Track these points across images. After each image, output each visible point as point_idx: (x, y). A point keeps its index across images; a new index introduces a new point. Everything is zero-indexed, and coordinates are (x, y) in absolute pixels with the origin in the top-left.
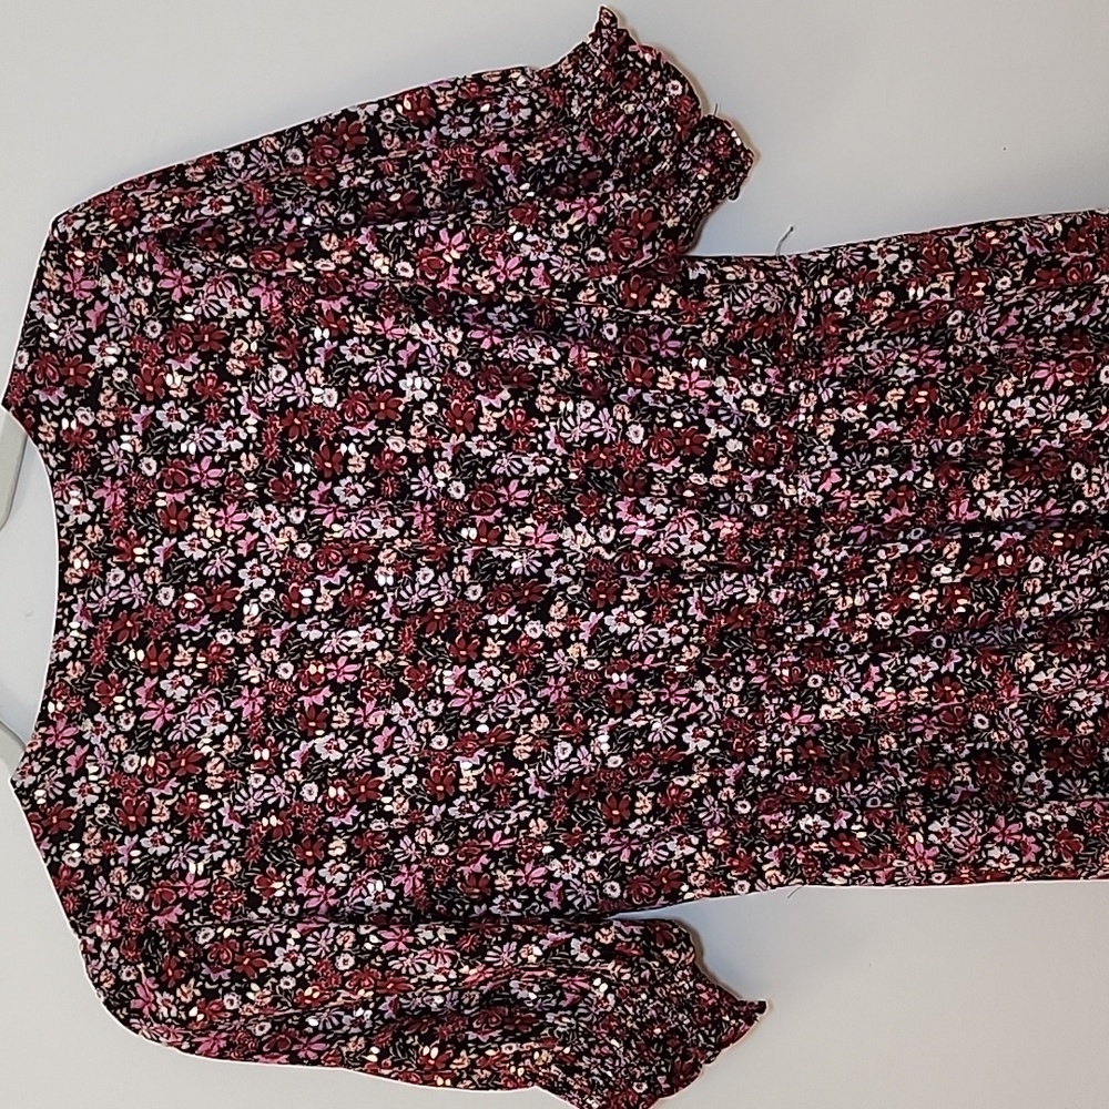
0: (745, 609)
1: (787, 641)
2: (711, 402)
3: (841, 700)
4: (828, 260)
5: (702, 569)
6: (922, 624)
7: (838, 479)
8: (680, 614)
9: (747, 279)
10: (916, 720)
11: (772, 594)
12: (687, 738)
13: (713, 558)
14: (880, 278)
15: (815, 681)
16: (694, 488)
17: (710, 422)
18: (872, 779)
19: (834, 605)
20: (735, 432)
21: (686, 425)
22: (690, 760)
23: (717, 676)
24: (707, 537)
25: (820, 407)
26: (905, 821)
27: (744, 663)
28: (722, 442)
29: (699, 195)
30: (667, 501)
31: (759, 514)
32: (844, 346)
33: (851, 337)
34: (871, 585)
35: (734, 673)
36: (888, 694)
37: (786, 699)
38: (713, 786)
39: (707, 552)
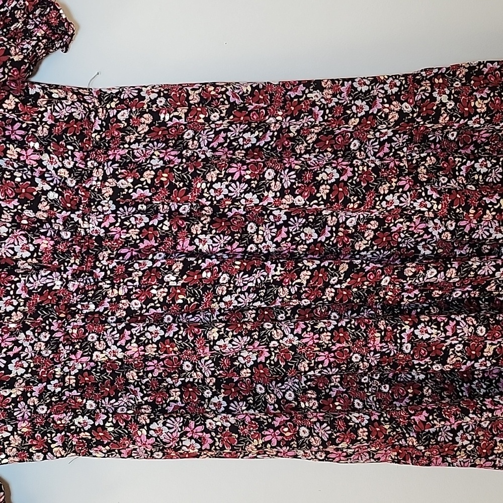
0: (53, 293)
1: (78, 313)
2: (40, 168)
3: (105, 349)
4: (117, 94)
5: (30, 267)
6: (158, 308)
7: (113, 221)
8: (12, 293)
9: (65, 98)
10: (150, 363)
11: (70, 285)
12: (11, 367)
13: (35, 261)
14: (145, 107)
15: (92, 337)
16: (28, 219)
17: (38, 180)
18: (121, 396)
19: (106, 293)
20: (53, 188)
21: (23, 180)
22: (14, 380)
23: (33, 331)
24: (32, 248)
25: (105, 178)
26: (138, 423)
27: (51, 325)
28: (45, 193)
29: (37, 45)
30: (9, 225)
31: (65, 237)
32: (123, 144)
33: (128, 140)
34: (129, 283)
35: (44, 329)
36: (133, 348)
37: (73, 347)
38: (24, 397)
39: (31, 257)
